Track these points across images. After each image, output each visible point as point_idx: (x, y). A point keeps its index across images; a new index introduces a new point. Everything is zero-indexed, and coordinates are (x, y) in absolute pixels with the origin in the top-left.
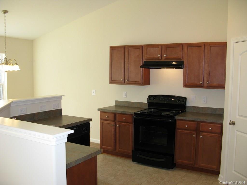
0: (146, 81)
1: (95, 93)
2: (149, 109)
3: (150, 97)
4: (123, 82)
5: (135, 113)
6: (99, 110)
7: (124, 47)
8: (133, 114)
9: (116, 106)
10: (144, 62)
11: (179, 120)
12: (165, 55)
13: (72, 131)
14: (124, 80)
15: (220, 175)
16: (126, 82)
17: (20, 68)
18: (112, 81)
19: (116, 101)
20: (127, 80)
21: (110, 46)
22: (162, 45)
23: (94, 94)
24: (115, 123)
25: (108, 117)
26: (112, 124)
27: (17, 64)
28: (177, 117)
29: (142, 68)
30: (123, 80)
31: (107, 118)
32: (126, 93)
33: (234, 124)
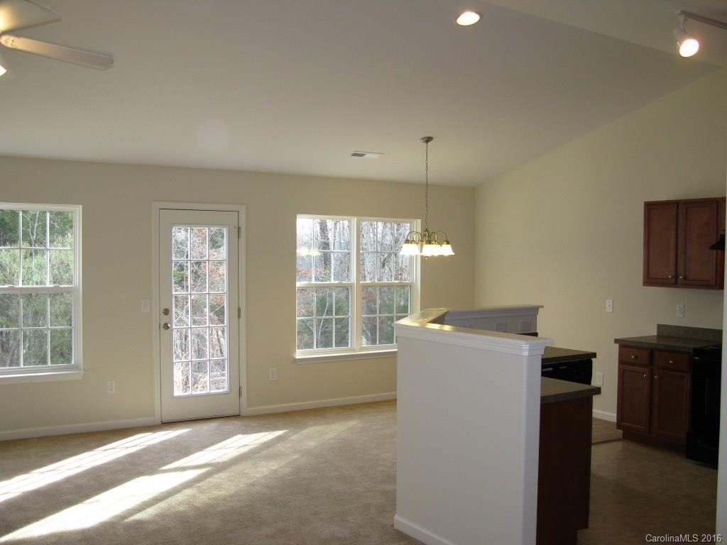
1: (611, 306)
4: (673, 280)
5: (695, 350)
6: (616, 341)
7: (676, 204)
8: (691, 351)
9: (659, 336)
14: (676, 277)
16: (679, 282)
17: (454, 250)
18: (651, 279)
19: (659, 327)
20: (681, 277)
21: (645, 202)
23: (609, 309)
24: (652, 370)
25: (636, 358)
26: (644, 373)
27: (448, 243)
29: (714, 251)
30: (672, 278)
31: (633, 359)
32: (682, 306)
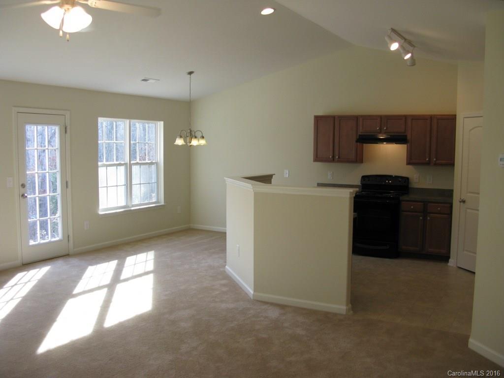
0: (359, 159)
1: (288, 174)
2: (362, 191)
3: (364, 178)
4: (332, 159)
7: (334, 117)
10: (360, 135)
11: (404, 201)
12: (385, 128)
13: (357, 189)
15: (450, 260)
16: (336, 159)
18: (317, 159)
19: (318, 184)
20: (336, 157)
21: (314, 116)
22: (381, 117)
23: (286, 176)
28: (401, 198)
29: (356, 143)
30: (332, 157)
32: (332, 173)
33: (464, 202)
